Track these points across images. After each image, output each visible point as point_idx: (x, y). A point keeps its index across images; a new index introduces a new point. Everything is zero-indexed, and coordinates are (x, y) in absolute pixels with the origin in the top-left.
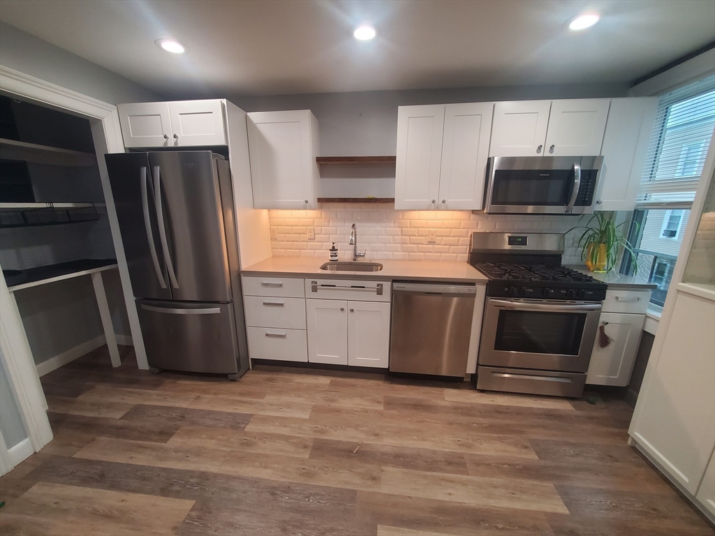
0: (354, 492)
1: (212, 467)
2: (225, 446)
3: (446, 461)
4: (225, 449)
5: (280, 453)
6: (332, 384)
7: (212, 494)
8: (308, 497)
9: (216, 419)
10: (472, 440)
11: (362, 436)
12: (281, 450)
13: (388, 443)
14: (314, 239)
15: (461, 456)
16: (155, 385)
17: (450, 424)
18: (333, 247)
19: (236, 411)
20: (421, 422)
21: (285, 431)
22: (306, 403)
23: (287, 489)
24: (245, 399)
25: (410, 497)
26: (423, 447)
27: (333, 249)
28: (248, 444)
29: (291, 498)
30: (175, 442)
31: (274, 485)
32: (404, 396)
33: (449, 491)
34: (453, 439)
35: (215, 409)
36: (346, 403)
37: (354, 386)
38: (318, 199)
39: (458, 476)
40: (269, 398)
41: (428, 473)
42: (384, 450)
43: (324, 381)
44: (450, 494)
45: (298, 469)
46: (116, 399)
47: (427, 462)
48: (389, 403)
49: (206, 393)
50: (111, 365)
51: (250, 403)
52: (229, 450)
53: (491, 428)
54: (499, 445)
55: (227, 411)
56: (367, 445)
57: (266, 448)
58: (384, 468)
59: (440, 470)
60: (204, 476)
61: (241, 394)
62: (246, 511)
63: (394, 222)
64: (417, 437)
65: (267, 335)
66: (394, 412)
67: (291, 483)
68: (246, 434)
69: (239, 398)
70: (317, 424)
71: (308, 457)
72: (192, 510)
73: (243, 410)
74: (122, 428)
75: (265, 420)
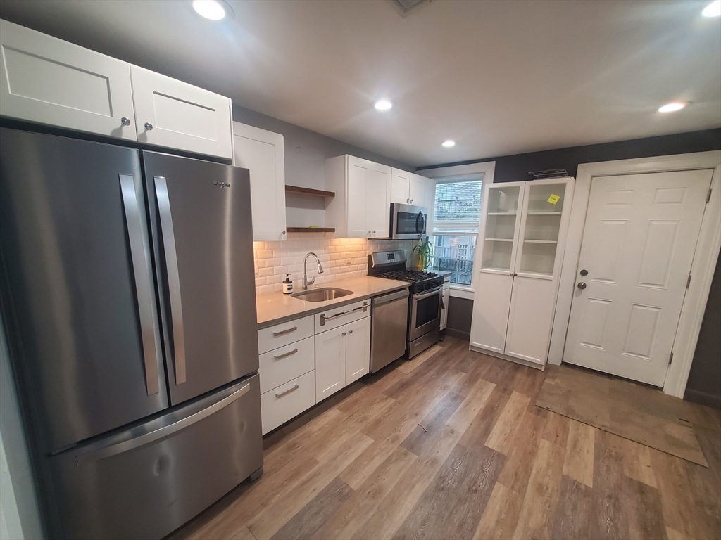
0: (458, 445)
2: (367, 513)
4: (371, 514)
5: (403, 472)
7: (424, 535)
8: (454, 469)
9: (317, 513)
11: (413, 422)
12: (400, 470)
17: (427, 383)
18: (288, 279)
19: (318, 491)
21: (378, 461)
22: (353, 435)
23: (441, 480)
24: (304, 478)
28: (377, 492)
29: (451, 479)
31: (435, 485)
35: (296, 511)
36: (374, 413)
37: (357, 401)
40: (323, 457)
45: (425, 466)
51: (317, 474)
52: (375, 510)
57: (390, 480)
61: (291, 479)
65: (278, 397)
66: (402, 397)
67: (437, 475)
68: (362, 490)
69: (296, 483)
70: (385, 438)
71: (416, 456)
73: (321, 485)
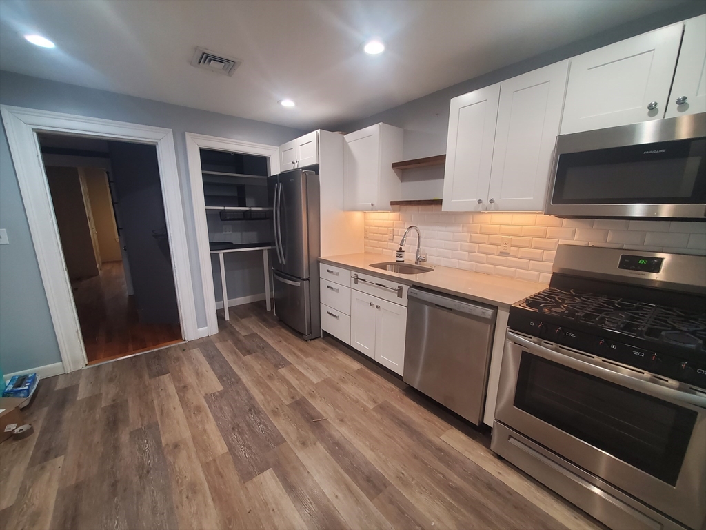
0: (284, 441)
1: (245, 379)
3: (367, 477)
5: (278, 393)
6: (359, 371)
7: (231, 391)
8: (260, 424)
9: (274, 357)
10: (417, 484)
11: (332, 415)
12: (280, 391)
13: (342, 432)
14: (393, 240)
15: (386, 484)
16: (270, 326)
17: (415, 457)
18: (401, 248)
19: (287, 358)
20: (390, 437)
21: (294, 382)
22: (326, 373)
23: (258, 412)
24: (299, 353)
25: (308, 473)
26: (364, 453)
27: (401, 250)
28: (271, 378)
29: (254, 418)
30: (248, 358)
32: (403, 410)
33: (339, 495)
34: (400, 469)
36: (351, 390)
37: (372, 380)
38: (391, 202)
39: (362, 493)
40: (311, 360)
41: (342, 471)
42: (334, 433)
43: (356, 366)
44: (337, 497)
45: (275, 407)
46: (251, 326)
47: (352, 464)
48: (383, 408)
49: (285, 341)
50: (266, 309)
51: (298, 357)
53: (455, 491)
54: (439, 510)
55: (283, 355)
56: (328, 422)
57: (275, 385)
58: (318, 443)
59: (354, 478)
60: (238, 380)
61: (301, 350)
62: (232, 408)
63: (463, 226)
64: (370, 444)
65: (328, 313)
66: (378, 416)
67: (263, 411)
68: (276, 372)
69: (296, 351)
70: (315, 390)
71: (287, 404)
72: (219, 392)
73: (290, 359)
74: (239, 340)
75: (294, 371)
